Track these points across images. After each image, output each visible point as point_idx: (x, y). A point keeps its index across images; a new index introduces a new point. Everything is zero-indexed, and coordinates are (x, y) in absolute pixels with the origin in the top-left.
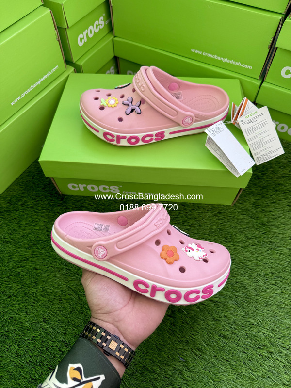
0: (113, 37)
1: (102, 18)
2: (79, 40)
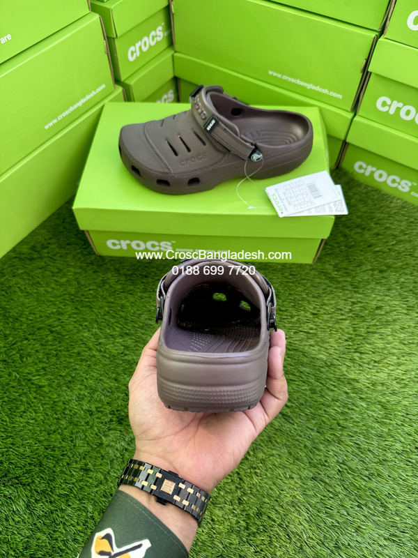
0: (173, 52)
2: (130, 54)
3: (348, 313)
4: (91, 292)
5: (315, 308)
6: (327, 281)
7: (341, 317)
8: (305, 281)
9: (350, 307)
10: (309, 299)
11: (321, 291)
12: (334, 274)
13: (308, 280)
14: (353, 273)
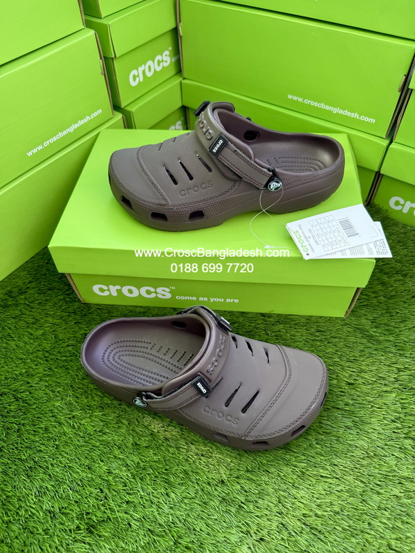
0: (181, 79)
1: (167, 53)
2: (132, 78)
3: (393, 383)
4: (70, 348)
5: (351, 376)
6: (364, 341)
7: (385, 389)
8: (337, 340)
9: (396, 376)
10: (342, 363)
11: (357, 354)
12: (372, 331)
13: (340, 338)
14: (396, 330)
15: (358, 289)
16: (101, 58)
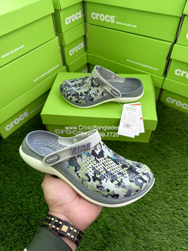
1: (83, 43)
15: (153, 131)
16: (60, 46)
